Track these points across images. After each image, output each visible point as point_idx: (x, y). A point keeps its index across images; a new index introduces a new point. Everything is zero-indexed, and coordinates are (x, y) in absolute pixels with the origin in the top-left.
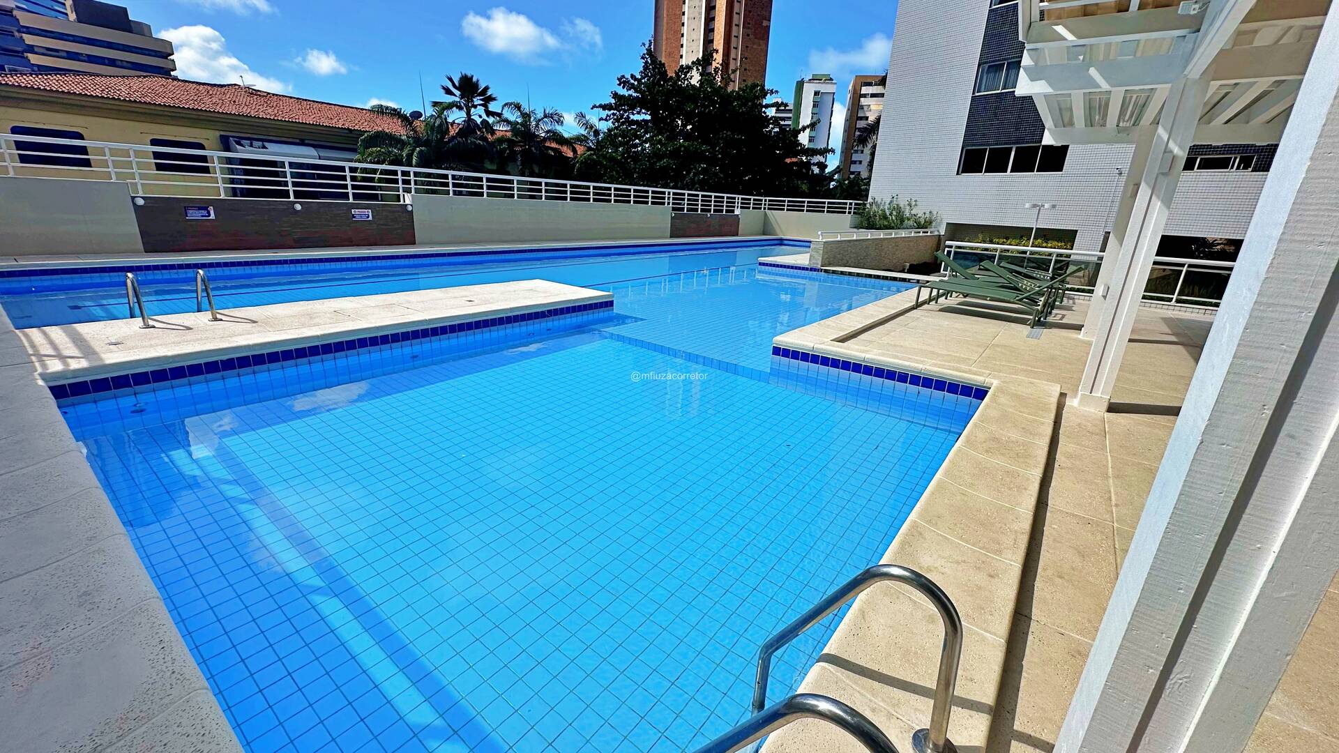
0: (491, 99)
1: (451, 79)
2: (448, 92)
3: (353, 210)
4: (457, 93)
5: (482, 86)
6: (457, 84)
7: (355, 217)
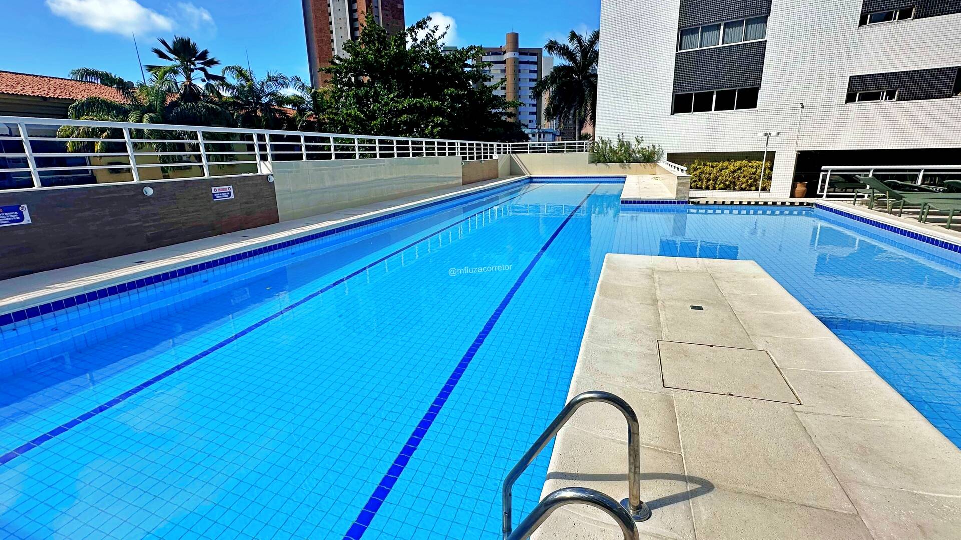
0: (212, 63)
1: (164, 43)
2: (162, 55)
3: (213, 189)
4: (171, 56)
5: (200, 50)
6: (171, 47)
7: (215, 198)
